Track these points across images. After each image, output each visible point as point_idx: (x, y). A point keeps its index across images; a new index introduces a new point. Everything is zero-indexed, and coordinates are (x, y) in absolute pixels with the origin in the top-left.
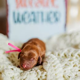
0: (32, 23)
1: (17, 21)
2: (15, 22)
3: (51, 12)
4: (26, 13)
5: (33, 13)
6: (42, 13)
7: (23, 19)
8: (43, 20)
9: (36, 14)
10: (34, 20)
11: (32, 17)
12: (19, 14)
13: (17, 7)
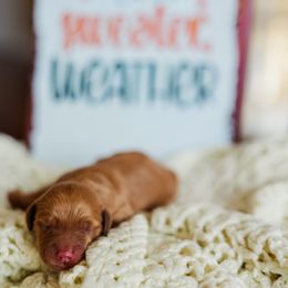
0: (116, 100)
1: (64, 92)
2: (57, 95)
3: (184, 67)
4: (95, 64)
5: (119, 66)
6: (153, 68)
7: (85, 86)
8: (152, 93)
9: (131, 72)
10: (123, 92)
11: (116, 81)
12: (70, 69)
13: (67, 44)
